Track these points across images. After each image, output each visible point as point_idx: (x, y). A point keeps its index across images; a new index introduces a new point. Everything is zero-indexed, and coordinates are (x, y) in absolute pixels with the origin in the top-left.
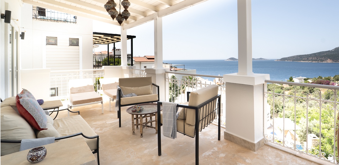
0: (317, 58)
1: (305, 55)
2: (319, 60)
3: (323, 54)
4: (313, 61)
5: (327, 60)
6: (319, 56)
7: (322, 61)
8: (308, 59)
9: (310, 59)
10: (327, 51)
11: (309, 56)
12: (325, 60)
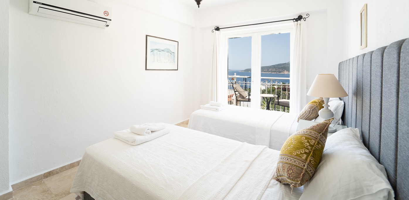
0: (276, 69)
1: (266, 67)
2: (277, 72)
3: (281, 66)
4: (272, 72)
5: (284, 72)
6: (277, 68)
7: (280, 72)
8: (268, 70)
9: (270, 70)
10: (284, 64)
11: (269, 68)
12: (282, 71)
